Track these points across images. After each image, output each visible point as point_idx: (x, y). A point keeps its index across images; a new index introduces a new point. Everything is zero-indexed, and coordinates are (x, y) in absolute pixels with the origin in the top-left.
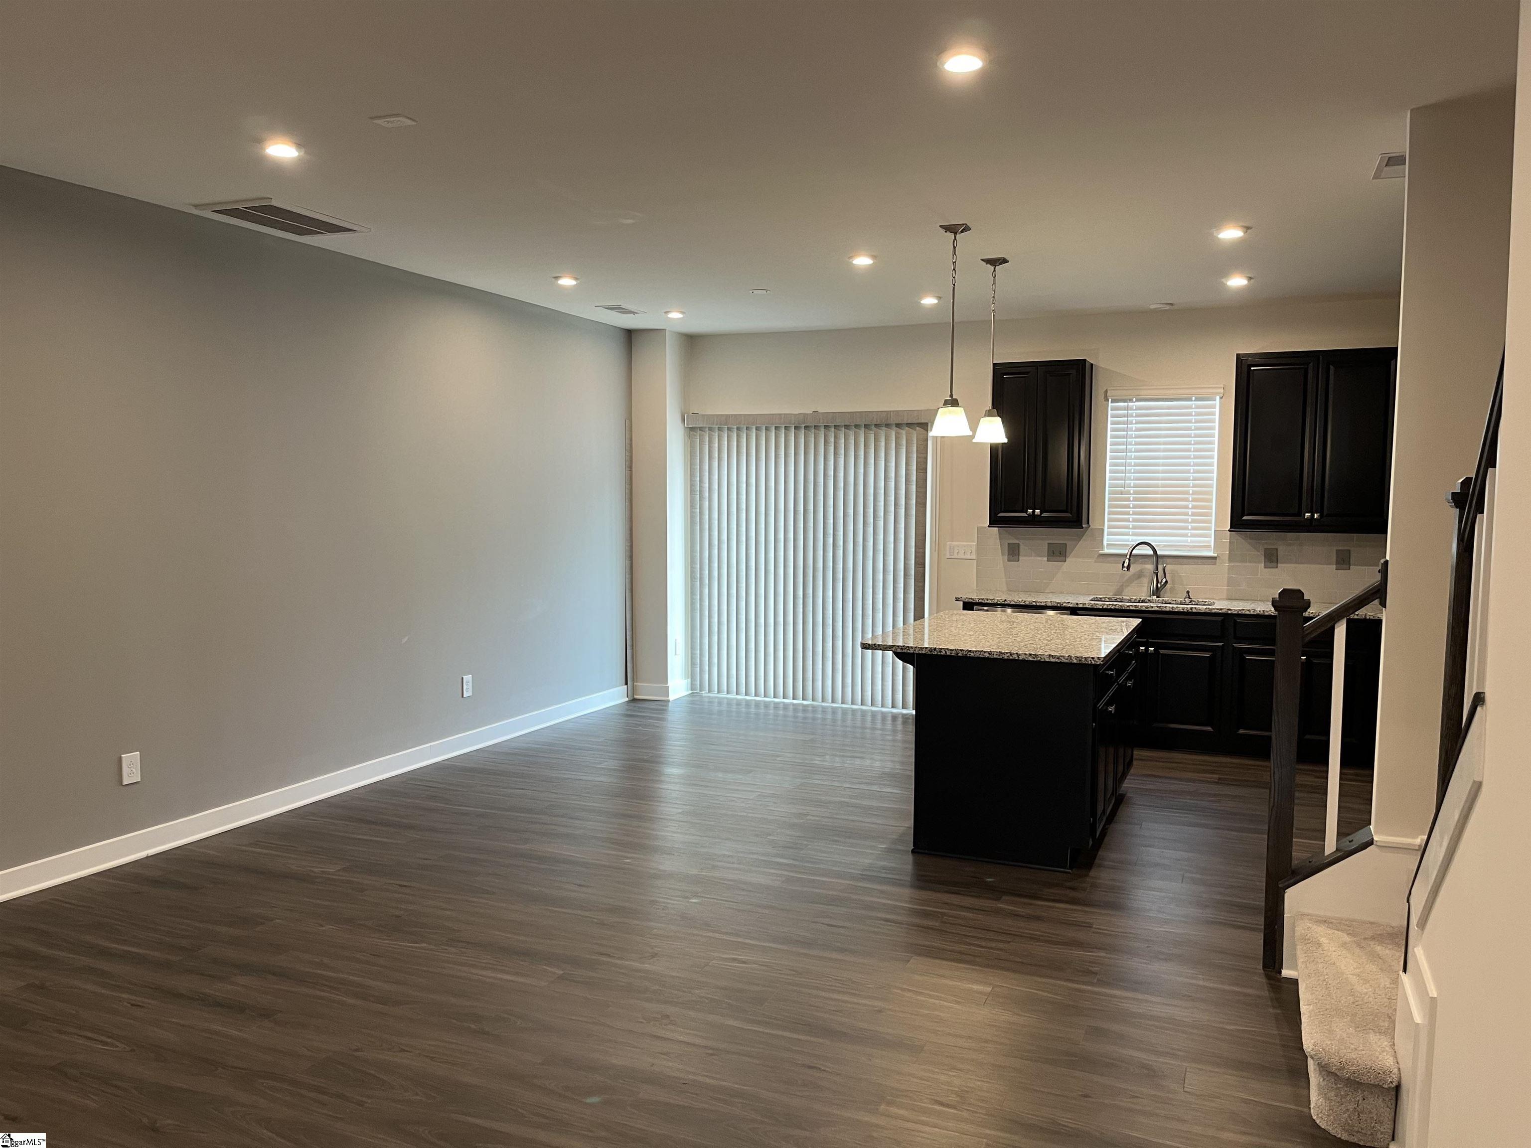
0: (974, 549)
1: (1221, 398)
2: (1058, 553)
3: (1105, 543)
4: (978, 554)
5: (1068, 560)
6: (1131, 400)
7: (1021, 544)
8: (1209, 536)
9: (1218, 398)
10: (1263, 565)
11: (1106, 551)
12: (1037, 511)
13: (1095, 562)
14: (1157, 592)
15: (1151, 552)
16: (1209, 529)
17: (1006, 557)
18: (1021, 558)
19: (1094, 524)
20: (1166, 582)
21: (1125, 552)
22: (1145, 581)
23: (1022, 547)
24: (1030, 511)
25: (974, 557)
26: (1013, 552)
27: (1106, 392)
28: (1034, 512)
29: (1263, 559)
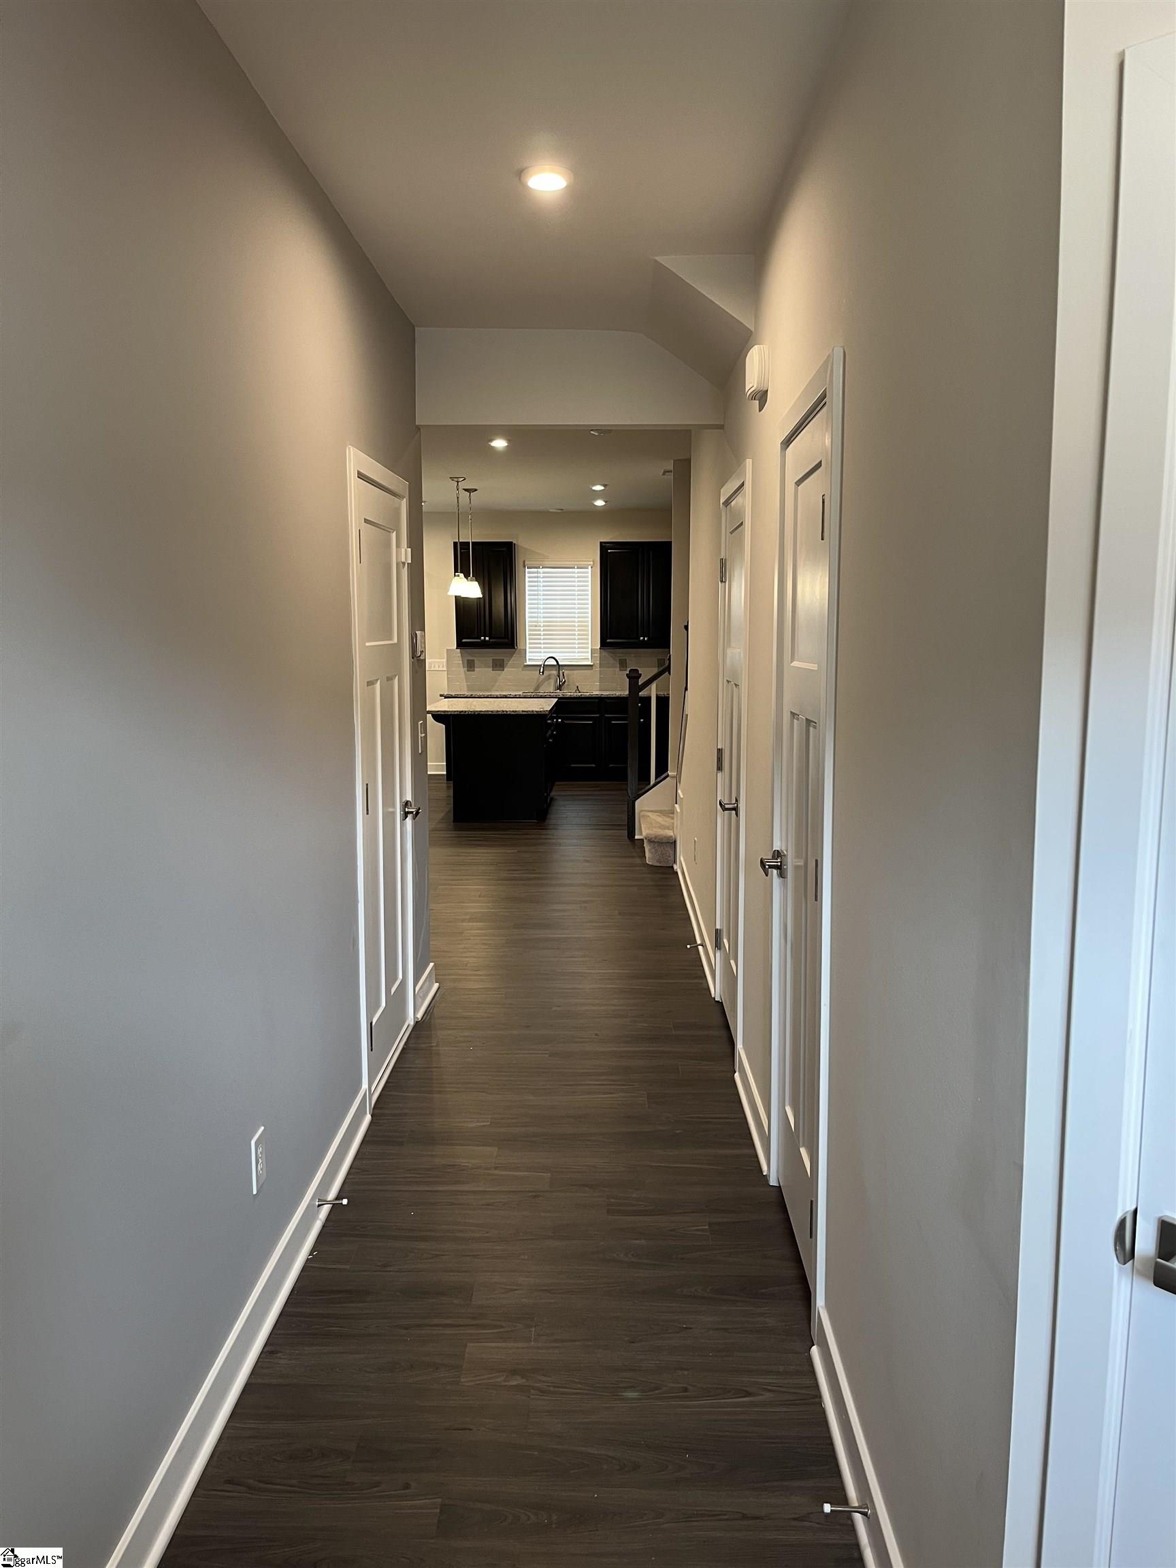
0: (445, 664)
1: (592, 567)
2: (499, 665)
3: (527, 658)
4: (448, 667)
5: (505, 669)
6: (539, 568)
7: (475, 660)
8: (588, 653)
9: (590, 567)
10: (618, 669)
11: (529, 663)
13: (522, 670)
14: (560, 688)
15: (555, 663)
16: (588, 648)
17: (466, 669)
18: (476, 669)
19: (520, 646)
20: (565, 681)
21: (540, 663)
22: (552, 681)
23: (476, 662)
24: (483, 638)
25: (445, 669)
26: (470, 666)
27: (524, 562)
28: (485, 639)
29: (618, 665)
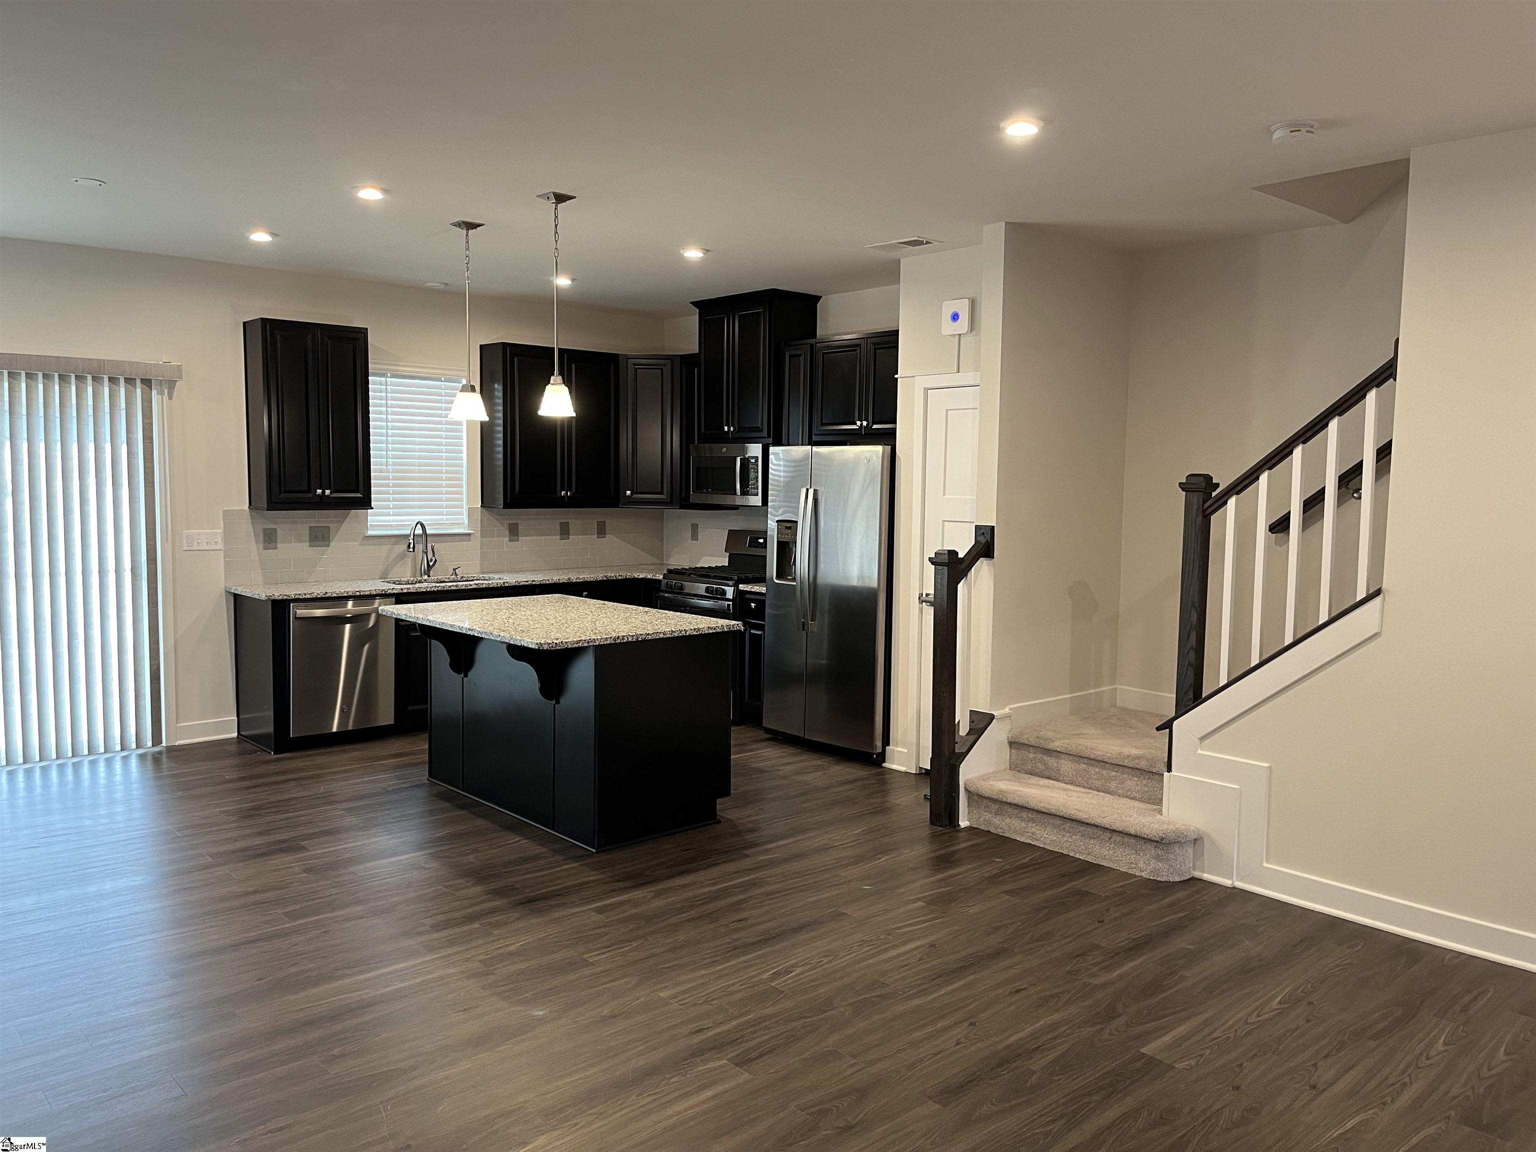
0: (219, 539)
2: (320, 537)
3: (370, 524)
4: (226, 541)
5: (332, 544)
6: (386, 375)
7: (278, 529)
8: (461, 514)
11: (371, 533)
12: (327, 492)
13: (361, 545)
14: (427, 571)
15: (422, 532)
16: (461, 507)
17: (261, 546)
18: (279, 545)
20: (436, 560)
23: (283, 533)
24: (319, 491)
25: (220, 546)
26: (269, 539)
28: (324, 492)
29: (507, 532)
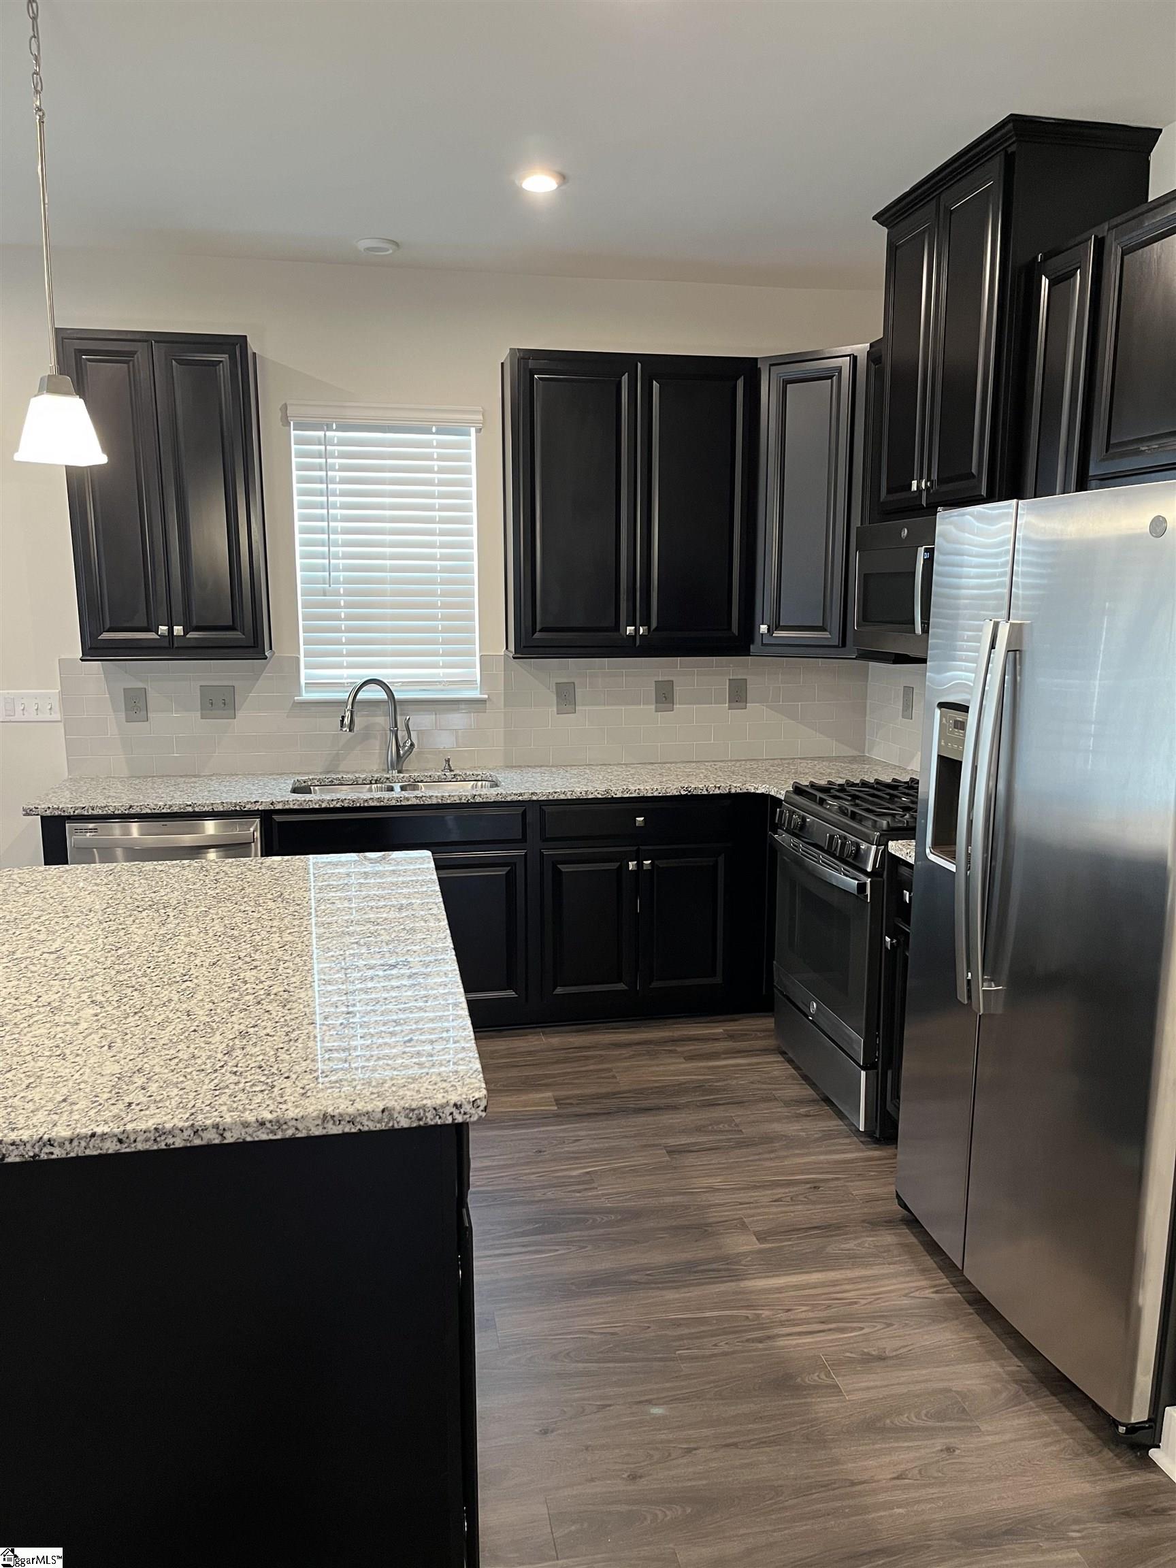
0: (54, 703)
1: (478, 431)
2: (220, 703)
3: (303, 681)
4: (65, 711)
5: (239, 714)
6: (329, 428)
7: (149, 690)
8: (471, 666)
9: (473, 430)
10: (555, 709)
11: (306, 696)
12: (178, 630)
13: (287, 717)
14: (398, 762)
15: (383, 695)
16: (471, 653)
17: (122, 716)
18: (152, 715)
19: (279, 647)
20: (412, 745)
21: (345, 697)
23: (152, 695)
24: (164, 629)
25: (56, 715)
26: (135, 705)
27: (285, 408)
28: (171, 630)
